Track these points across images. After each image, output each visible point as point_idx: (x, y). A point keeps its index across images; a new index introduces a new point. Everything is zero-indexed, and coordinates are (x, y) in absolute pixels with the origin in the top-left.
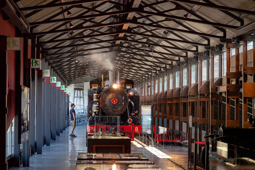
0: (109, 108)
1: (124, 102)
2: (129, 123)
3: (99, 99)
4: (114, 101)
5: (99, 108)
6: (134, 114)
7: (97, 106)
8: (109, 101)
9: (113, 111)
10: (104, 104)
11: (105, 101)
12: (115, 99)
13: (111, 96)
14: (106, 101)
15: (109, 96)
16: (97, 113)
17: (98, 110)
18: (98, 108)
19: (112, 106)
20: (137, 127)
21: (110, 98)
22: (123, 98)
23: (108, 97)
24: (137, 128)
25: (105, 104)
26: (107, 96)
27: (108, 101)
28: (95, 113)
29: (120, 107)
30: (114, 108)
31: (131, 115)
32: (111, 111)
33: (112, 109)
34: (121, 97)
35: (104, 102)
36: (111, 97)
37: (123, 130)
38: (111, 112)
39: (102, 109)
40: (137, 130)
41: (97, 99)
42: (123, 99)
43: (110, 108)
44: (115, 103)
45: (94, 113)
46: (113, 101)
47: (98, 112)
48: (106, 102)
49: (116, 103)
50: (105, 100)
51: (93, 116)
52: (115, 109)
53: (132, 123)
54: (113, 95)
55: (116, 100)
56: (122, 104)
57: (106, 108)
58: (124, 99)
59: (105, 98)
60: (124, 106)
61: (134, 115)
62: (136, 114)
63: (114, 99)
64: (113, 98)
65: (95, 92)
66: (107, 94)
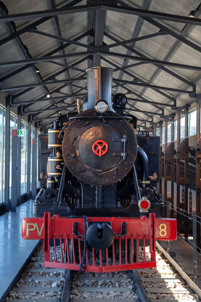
0: (86, 166)
1: (126, 152)
2: (141, 211)
3: (61, 143)
4: (100, 148)
5: (62, 167)
6: (148, 182)
7: (57, 162)
8: (86, 148)
9: (96, 174)
10: (73, 155)
11: (74, 147)
12: (102, 143)
13: (90, 134)
14: (78, 148)
15: (86, 136)
16: (56, 180)
17: (58, 171)
18: (58, 167)
19: (93, 161)
20: (164, 225)
21: (87, 140)
22: (122, 140)
23: (82, 137)
24: (163, 227)
25: (76, 156)
26: (81, 135)
27: (84, 148)
28: (52, 178)
29: (115, 164)
30: (98, 167)
31: (142, 184)
32: (91, 175)
33: (93, 169)
34: (117, 137)
35: (73, 150)
36: (91, 138)
37: (123, 234)
38: (91, 178)
39: (67, 169)
40: (163, 233)
41: (56, 144)
42: (123, 143)
43: (89, 168)
44: (102, 152)
45: (52, 180)
46: (95, 149)
47: (59, 177)
48: (77, 151)
49: (104, 153)
50: (74, 145)
51: (48, 187)
52: (101, 171)
53: (150, 211)
54: (95, 132)
55: (105, 146)
56: (120, 156)
57: (78, 168)
58: (126, 143)
59: (76, 139)
60: (126, 160)
61: (147, 185)
62: (153, 183)
63: (99, 143)
64: (96, 141)
65: (53, 127)
66: (80, 128)
